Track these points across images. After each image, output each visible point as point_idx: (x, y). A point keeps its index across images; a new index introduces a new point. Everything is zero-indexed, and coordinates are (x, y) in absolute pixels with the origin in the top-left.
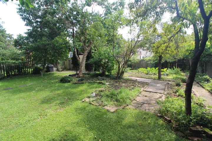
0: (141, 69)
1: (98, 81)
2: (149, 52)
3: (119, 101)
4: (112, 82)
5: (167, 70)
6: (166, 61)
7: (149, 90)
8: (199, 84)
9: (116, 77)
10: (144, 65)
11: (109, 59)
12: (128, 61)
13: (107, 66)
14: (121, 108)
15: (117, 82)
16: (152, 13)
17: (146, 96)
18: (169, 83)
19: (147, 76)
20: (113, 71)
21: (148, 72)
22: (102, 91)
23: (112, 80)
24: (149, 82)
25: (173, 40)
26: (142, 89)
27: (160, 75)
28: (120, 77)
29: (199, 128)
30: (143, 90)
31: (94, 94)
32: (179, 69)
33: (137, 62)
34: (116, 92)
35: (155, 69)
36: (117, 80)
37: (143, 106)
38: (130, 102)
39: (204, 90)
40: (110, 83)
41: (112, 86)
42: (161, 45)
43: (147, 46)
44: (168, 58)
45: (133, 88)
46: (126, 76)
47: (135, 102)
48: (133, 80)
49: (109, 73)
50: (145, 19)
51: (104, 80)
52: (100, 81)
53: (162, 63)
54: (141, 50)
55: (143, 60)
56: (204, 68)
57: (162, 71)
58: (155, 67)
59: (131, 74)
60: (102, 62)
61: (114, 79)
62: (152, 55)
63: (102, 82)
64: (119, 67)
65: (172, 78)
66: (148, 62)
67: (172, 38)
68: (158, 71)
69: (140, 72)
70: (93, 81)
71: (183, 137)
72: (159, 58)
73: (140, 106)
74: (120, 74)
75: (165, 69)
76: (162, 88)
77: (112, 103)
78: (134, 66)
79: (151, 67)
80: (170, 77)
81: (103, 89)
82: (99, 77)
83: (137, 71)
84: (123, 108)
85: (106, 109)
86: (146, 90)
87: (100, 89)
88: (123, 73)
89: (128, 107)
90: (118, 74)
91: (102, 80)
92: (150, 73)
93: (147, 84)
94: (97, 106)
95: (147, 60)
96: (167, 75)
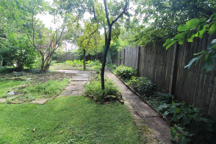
0: (68, 62)
1: (14, 78)
2: (75, 45)
3: (48, 93)
4: (35, 76)
5: (90, 62)
6: (89, 55)
7: (76, 80)
8: (111, 71)
9: (40, 71)
10: (70, 58)
11: (28, 49)
12: (53, 52)
13: (25, 59)
14: (51, 99)
15: (42, 76)
16: (75, 9)
17: (74, 85)
18: (92, 72)
19: (74, 68)
20: (34, 64)
21: (75, 64)
22: (23, 88)
23: (35, 75)
24: (76, 73)
25: (93, 36)
26: (71, 79)
27: (85, 66)
28: (44, 70)
29: (108, 96)
30: (72, 81)
31: (12, 93)
32: (98, 61)
33: (63, 55)
34: (43, 85)
35: (81, 61)
36: (41, 74)
37: (72, 93)
38: (61, 92)
39: (113, 75)
40: (32, 78)
41: (36, 81)
42: (84, 40)
43: (72, 39)
44: (90, 51)
45: (61, 80)
46: (52, 69)
47: (65, 91)
48: (60, 73)
49: (28, 66)
50: (69, 13)
51: (22, 75)
52: (17, 77)
53: (86, 56)
54: (67, 43)
55: (69, 53)
56: (113, 60)
57: (86, 63)
58: (81, 59)
59: (58, 67)
60: (17, 53)
61: (37, 73)
62: (77, 49)
63: (20, 78)
64: (43, 59)
65: (94, 68)
66: (74, 54)
67: (92, 35)
68: (83, 63)
69: (67, 64)
70: (4, 79)
71: (101, 104)
72: (83, 51)
73: (70, 93)
74: (45, 67)
75: (89, 61)
76: (87, 77)
77: (40, 96)
78: (61, 59)
79: (78, 60)
80: (93, 68)
81: (24, 85)
82: (14, 72)
83: (64, 64)
84: (54, 99)
85: (35, 103)
86: (74, 79)
87: (19, 86)
88: (48, 65)
89: (58, 96)
90: (42, 67)
91: (20, 76)
92: (77, 65)
93: (75, 75)
94: (20, 103)
95: (73, 52)
96: (90, 66)
